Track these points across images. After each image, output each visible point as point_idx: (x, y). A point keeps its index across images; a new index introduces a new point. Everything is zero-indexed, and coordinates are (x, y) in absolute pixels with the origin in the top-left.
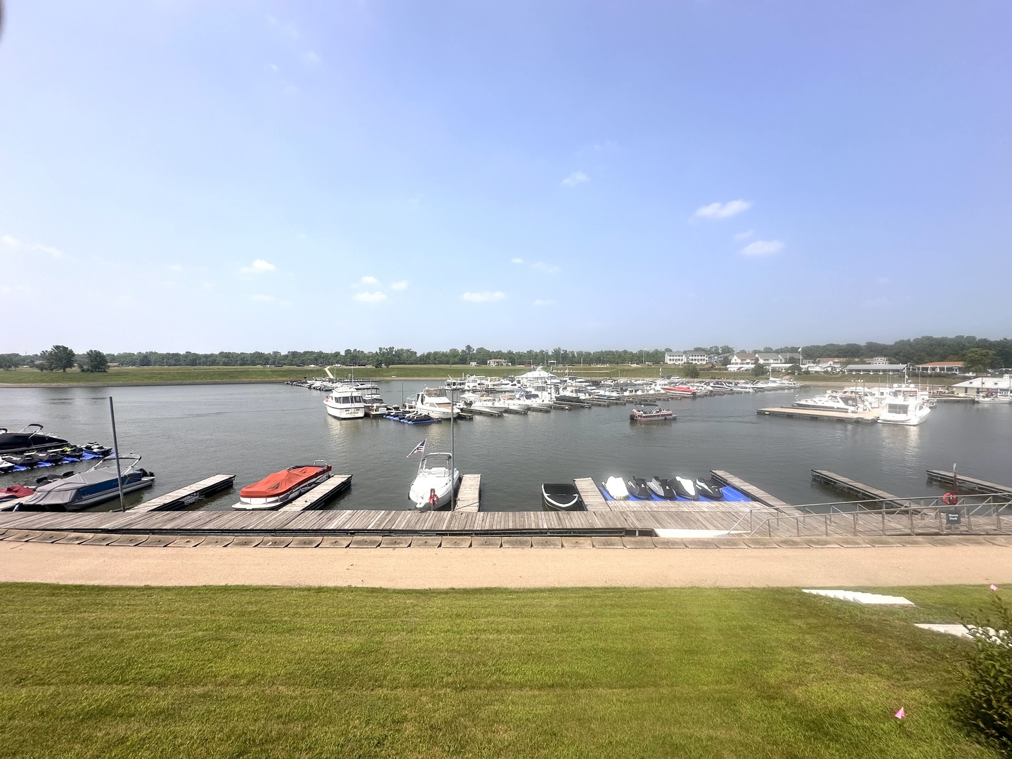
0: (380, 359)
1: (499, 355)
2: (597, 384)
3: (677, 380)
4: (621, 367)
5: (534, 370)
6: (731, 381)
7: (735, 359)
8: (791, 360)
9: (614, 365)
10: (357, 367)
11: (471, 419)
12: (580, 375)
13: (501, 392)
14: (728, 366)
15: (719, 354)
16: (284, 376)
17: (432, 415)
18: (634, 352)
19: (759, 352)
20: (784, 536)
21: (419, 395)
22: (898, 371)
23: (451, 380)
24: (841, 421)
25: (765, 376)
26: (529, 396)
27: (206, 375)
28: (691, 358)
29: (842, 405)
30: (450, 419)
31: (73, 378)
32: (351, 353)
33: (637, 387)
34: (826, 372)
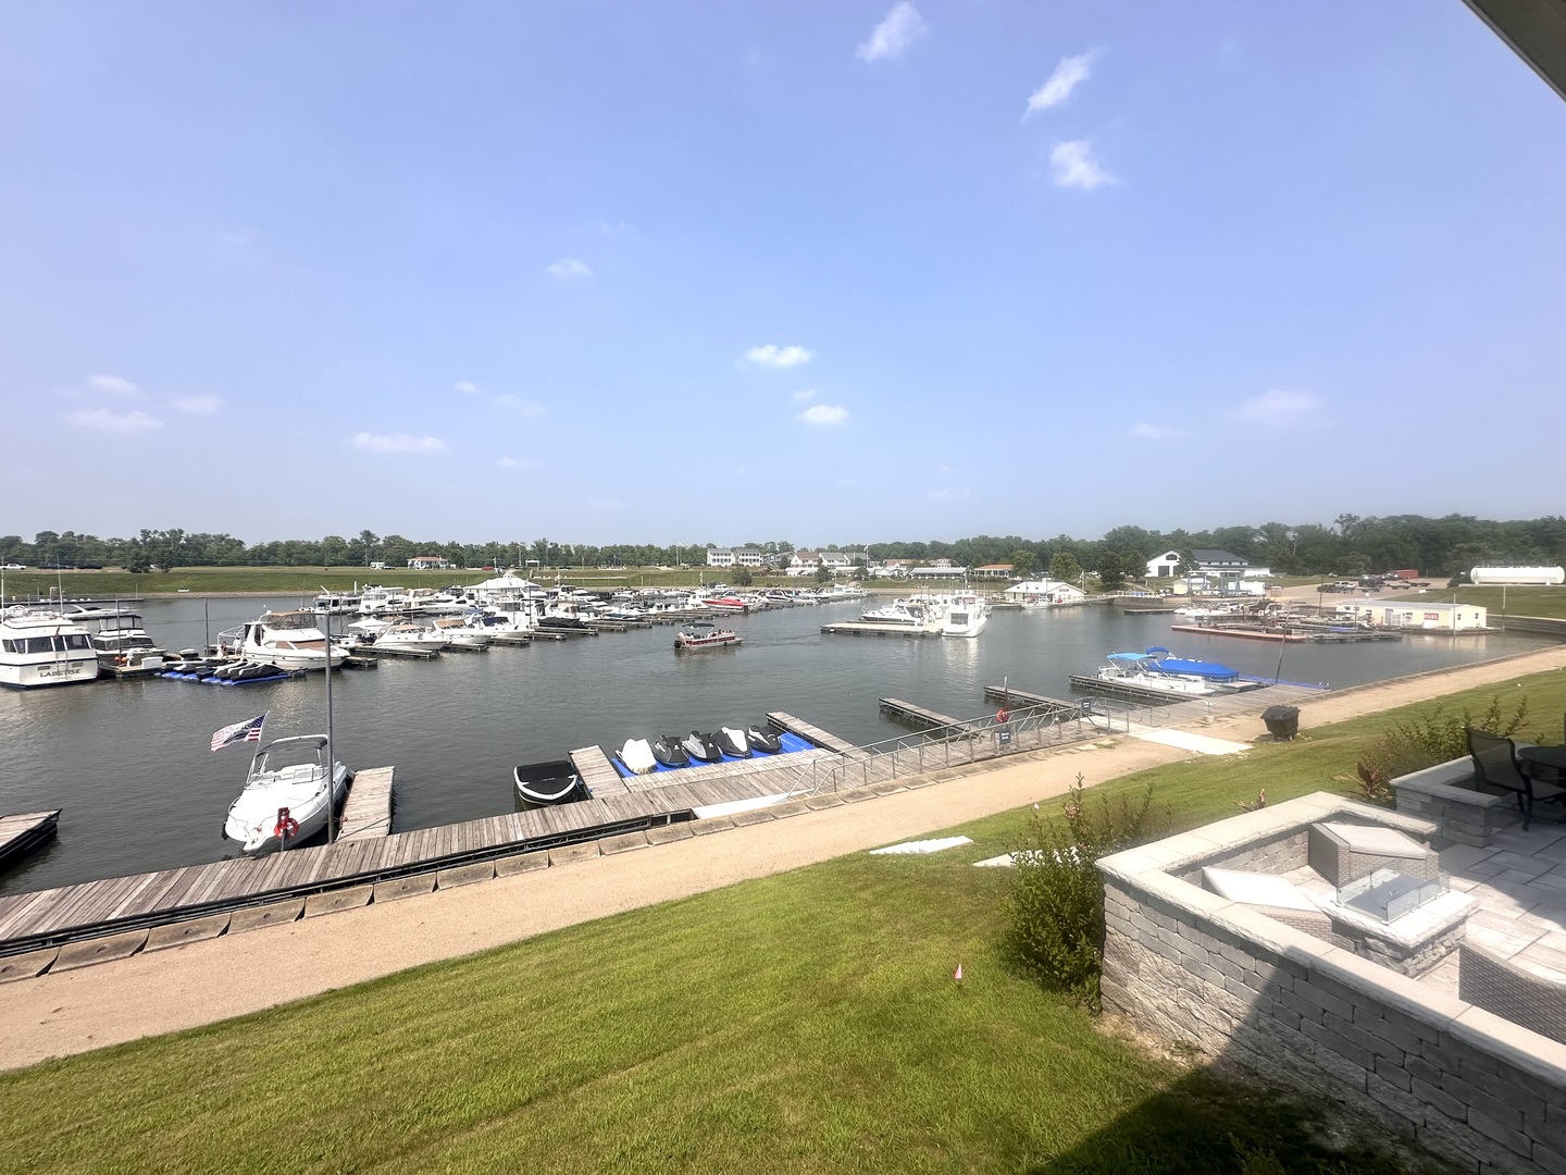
2: (606, 597)
3: (723, 590)
4: (645, 570)
5: (500, 575)
6: (790, 589)
7: (795, 560)
8: (857, 562)
9: (635, 568)
10: (76, 571)
11: (373, 666)
12: (580, 584)
13: (437, 615)
14: (787, 569)
15: (776, 553)
17: (280, 664)
18: (664, 548)
19: (822, 551)
20: (851, 788)
21: (248, 627)
22: (959, 575)
23: (328, 596)
24: (908, 635)
25: (830, 582)
26: (490, 620)
28: (741, 557)
29: (908, 616)
30: (323, 670)
32: (55, 540)
33: (668, 601)
34: (893, 577)
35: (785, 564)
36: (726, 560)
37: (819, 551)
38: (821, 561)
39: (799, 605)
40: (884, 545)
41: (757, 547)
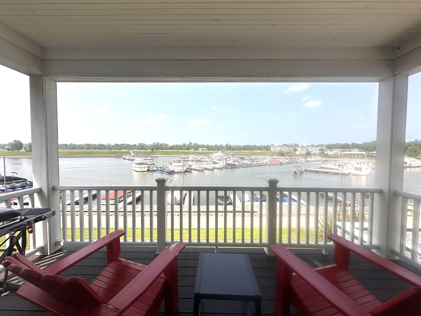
0: (153, 147)
1: (203, 146)
2: (242, 158)
4: (253, 151)
5: (217, 152)
6: (296, 158)
7: (299, 149)
8: (321, 150)
12: (236, 155)
13: (203, 161)
15: (293, 147)
16: (113, 154)
17: (175, 170)
18: (259, 146)
19: (309, 146)
21: (170, 162)
22: (362, 154)
23: (183, 156)
25: (310, 156)
26: (214, 163)
27: (80, 153)
28: (281, 148)
29: (337, 167)
30: (182, 172)
31: (22, 154)
32: (141, 145)
34: (335, 155)
35: (295, 150)
36: (277, 149)
38: (308, 149)
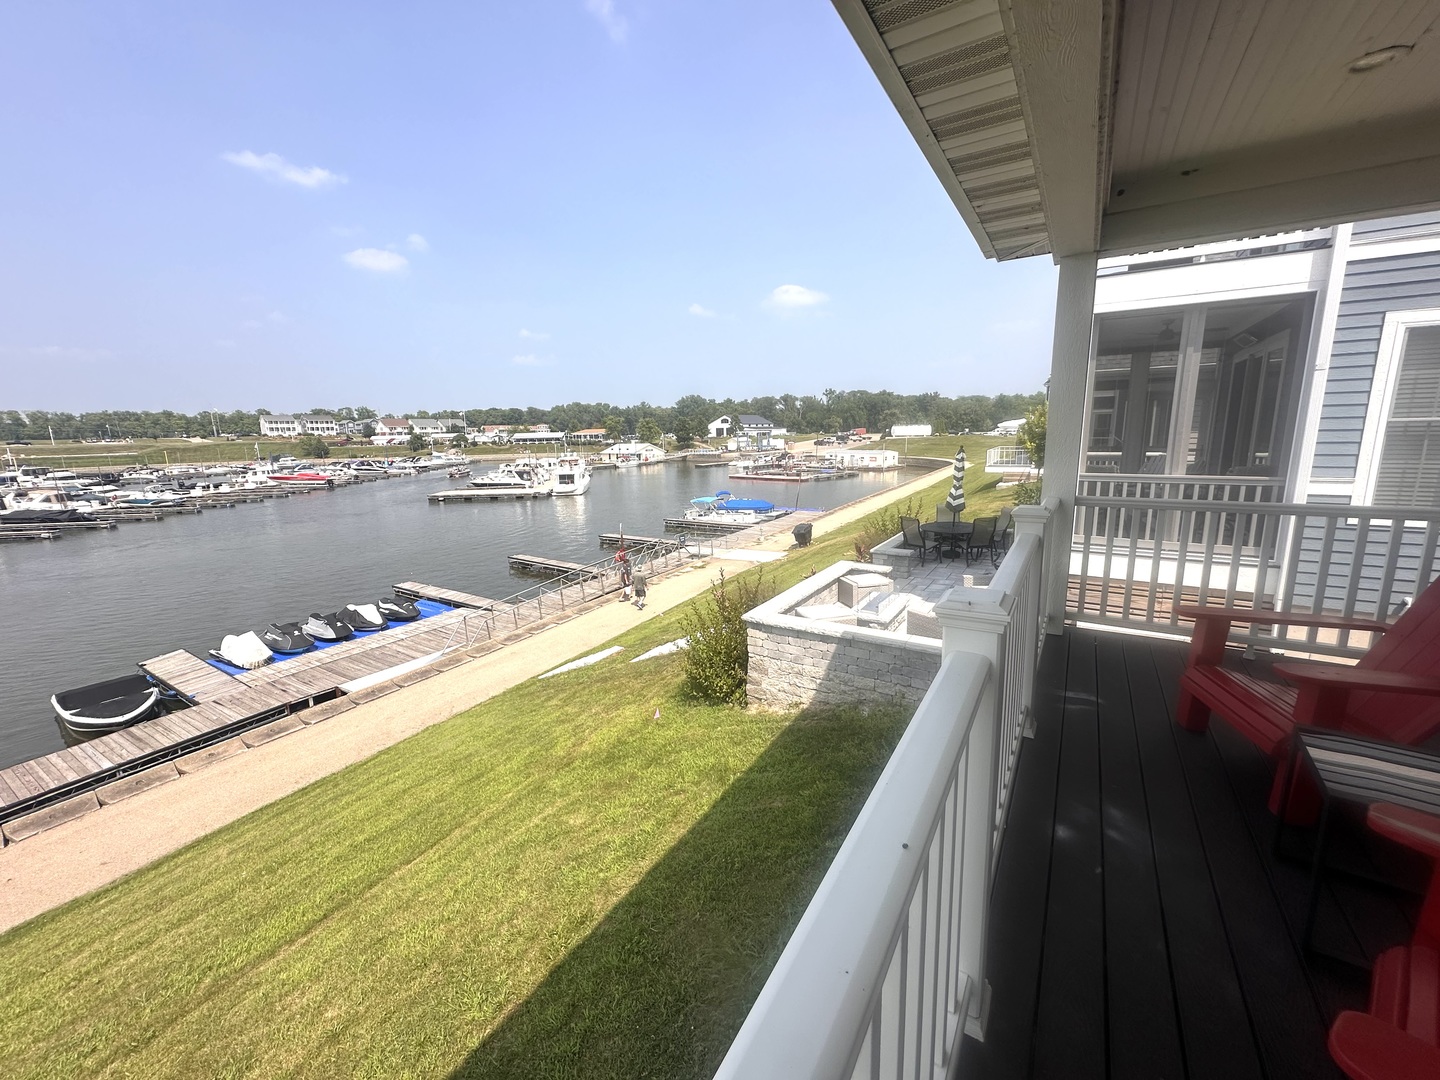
2: (114, 479)
3: (293, 463)
4: (166, 443)
6: (382, 459)
7: (380, 427)
8: (454, 429)
9: (148, 441)
14: (373, 438)
15: (354, 420)
19: (412, 417)
20: (503, 635)
22: (558, 439)
25: (426, 450)
29: (518, 480)
34: (494, 443)
35: (369, 432)
36: (289, 429)
37: (407, 417)
38: (412, 428)
39: (395, 476)
40: (480, 412)
41: (328, 413)
